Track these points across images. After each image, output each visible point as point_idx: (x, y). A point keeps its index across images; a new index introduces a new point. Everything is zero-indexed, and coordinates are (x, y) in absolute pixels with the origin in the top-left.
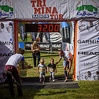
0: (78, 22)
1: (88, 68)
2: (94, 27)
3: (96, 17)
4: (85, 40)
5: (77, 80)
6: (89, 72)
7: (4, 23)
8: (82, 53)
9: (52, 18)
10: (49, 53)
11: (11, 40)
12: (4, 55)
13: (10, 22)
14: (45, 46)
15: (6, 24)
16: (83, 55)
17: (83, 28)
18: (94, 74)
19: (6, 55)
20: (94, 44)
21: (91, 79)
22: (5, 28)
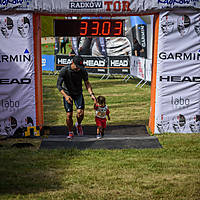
0: (161, 16)
1: (180, 109)
2: (192, 28)
3: (196, 7)
4: (174, 53)
5: (156, 131)
6: (181, 116)
7: (13, 18)
8: (168, 79)
9: (109, 9)
10: (105, 78)
11: (27, 51)
12: (12, 82)
13: (26, 15)
14: (96, 63)
15: (17, 19)
16: (170, 82)
17: (169, 29)
18: (190, 120)
19: (18, 82)
20: (192, 61)
21: (185, 130)
22: (15, 29)
